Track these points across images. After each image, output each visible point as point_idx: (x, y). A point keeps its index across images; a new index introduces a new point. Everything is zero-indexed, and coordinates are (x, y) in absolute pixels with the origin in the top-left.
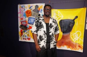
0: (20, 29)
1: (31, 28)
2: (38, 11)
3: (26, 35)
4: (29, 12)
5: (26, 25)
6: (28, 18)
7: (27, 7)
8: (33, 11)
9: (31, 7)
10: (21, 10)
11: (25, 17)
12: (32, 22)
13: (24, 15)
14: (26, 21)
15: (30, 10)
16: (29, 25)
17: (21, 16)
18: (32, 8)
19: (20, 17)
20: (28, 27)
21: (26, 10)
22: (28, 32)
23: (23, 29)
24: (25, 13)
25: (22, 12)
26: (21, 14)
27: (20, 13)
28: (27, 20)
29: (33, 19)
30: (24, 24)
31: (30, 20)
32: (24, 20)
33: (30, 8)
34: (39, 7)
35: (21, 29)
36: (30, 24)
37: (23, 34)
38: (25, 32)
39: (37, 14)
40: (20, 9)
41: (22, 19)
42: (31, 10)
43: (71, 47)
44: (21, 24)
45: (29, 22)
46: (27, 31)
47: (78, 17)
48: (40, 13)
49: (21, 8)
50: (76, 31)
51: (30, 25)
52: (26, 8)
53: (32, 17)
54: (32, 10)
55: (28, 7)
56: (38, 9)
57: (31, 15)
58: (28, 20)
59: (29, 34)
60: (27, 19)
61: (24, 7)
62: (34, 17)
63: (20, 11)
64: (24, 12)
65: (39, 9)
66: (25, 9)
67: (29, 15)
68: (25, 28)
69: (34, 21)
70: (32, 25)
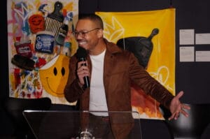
0: (12, 68)
1: (43, 62)
2: (62, 18)
3: (31, 83)
4: (37, 20)
5: (30, 55)
6: (35, 36)
7: (32, 6)
8: (49, 16)
9: (44, 6)
10: (16, 15)
11: (28, 34)
12: (45, 45)
13: (26, 29)
14: (29, 44)
15: (40, 13)
16: (37, 55)
17: (17, 32)
18: (45, 8)
19: (13, 34)
20: (35, 61)
21: (30, 14)
22: (36, 75)
23: (21, 67)
24: (26, 23)
25: (18, 21)
26: (17, 24)
27: (14, 21)
28: (33, 42)
29: (50, 40)
31: (40, 41)
32: (23, 41)
33: (41, 8)
34: (64, 5)
35: (15, 67)
36: (40, 51)
37: (22, 81)
38: (26, 74)
39: (60, 25)
40: (14, 12)
41: (18, 39)
42: (44, 13)
43: (147, 109)
44: (16, 54)
45: (39, 46)
46: (33, 72)
47: (160, 32)
48: (66, 22)
49: (15, 10)
50: (159, 66)
51: (42, 56)
52: (30, 10)
53: (46, 32)
54: (46, 15)
55: (35, 7)
56: (62, 11)
57: (44, 29)
58: (36, 42)
59: (39, 81)
60: (33, 38)
61: (23, 6)
62: (53, 34)
63: (14, 16)
64: (24, 19)
65: (65, 11)
66: (27, 11)
67: (39, 27)
68: (26, 63)
69: (52, 43)
70: (48, 56)
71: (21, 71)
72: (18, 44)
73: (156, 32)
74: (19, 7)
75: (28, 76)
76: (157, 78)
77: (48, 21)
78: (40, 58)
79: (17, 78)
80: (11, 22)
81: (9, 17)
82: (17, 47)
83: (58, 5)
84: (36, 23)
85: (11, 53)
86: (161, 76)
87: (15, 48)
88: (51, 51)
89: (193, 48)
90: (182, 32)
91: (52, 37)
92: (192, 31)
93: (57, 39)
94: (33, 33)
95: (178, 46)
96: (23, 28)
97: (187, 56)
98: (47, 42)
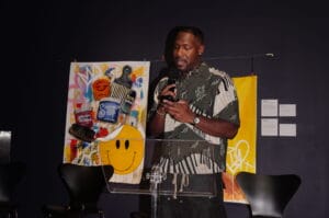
0: (68, 138)
1: (104, 133)
2: (130, 83)
4: (102, 85)
5: (91, 123)
6: (98, 103)
7: (97, 70)
8: (116, 81)
9: (111, 69)
10: (79, 79)
11: (91, 101)
12: (109, 114)
13: (89, 95)
14: (90, 112)
15: (106, 78)
16: (100, 124)
17: (78, 98)
18: (112, 72)
19: (74, 100)
20: (96, 131)
21: (95, 79)
22: (95, 148)
23: (79, 138)
24: (90, 89)
25: (81, 86)
26: (79, 90)
27: (76, 86)
28: (95, 110)
29: (114, 107)
30: (84, 120)
31: (103, 108)
32: (85, 108)
33: (108, 72)
34: (134, 70)
35: (72, 138)
36: (102, 120)
37: (79, 154)
38: (84, 146)
39: (127, 91)
40: (77, 76)
41: (79, 106)
42: (110, 78)
44: (74, 122)
45: (102, 114)
46: (93, 144)
48: (135, 88)
49: (79, 74)
50: (238, 141)
51: (104, 125)
52: (95, 74)
53: (111, 99)
54: (113, 80)
55: (101, 71)
56: (130, 76)
57: (108, 95)
58: (99, 109)
59: (98, 154)
60: (95, 105)
61: (88, 70)
62: (118, 101)
63: (76, 81)
64: (88, 84)
65: (134, 76)
66: (92, 75)
67: (103, 93)
68: (85, 133)
69: (117, 111)
70: (111, 126)
71: (78, 142)
72: (78, 111)
74: (83, 71)
75: (86, 149)
76: (235, 155)
77: (114, 86)
78: (101, 128)
79: (74, 150)
80: (74, 87)
81: (72, 82)
82: (77, 115)
83: (127, 70)
84: (101, 88)
85: (70, 121)
86: (240, 151)
87: (73, 117)
88: (114, 120)
89: (276, 121)
90: (264, 103)
91: (117, 104)
92: (276, 101)
93: (122, 107)
94: (96, 100)
95: (259, 118)
96: (85, 95)
97: (269, 129)
98: (111, 111)
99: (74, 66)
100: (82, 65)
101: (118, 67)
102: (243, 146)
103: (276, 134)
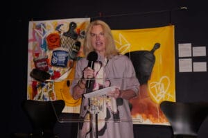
0: (30, 80)
1: (57, 75)
2: (76, 36)
3: (46, 94)
4: (53, 38)
5: (47, 69)
6: (52, 52)
7: (50, 26)
8: (64, 34)
9: (60, 26)
10: (36, 34)
11: (46, 50)
12: (60, 60)
13: (44, 46)
14: (46, 60)
15: (56, 32)
16: (53, 69)
17: (36, 49)
18: (61, 28)
19: (33, 51)
20: (51, 74)
21: (48, 34)
22: (51, 87)
23: (38, 80)
24: (45, 41)
25: (38, 39)
26: (36, 42)
27: (34, 39)
28: (50, 58)
29: (64, 55)
30: (41, 65)
31: (56, 56)
32: (41, 56)
33: (58, 28)
34: (78, 25)
35: (33, 80)
36: (56, 65)
37: (39, 92)
38: (42, 86)
39: (74, 42)
40: (34, 32)
41: (37, 55)
42: (60, 32)
43: (151, 116)
44: (34, 68)
45: (55, 61)
46: (49, 84)
47: (161, 46)
48: (79, 40)
49: (36, 30)
51: (57, 69)
52: (49, 30)
53: (61, 49)
54: (62, 34)
55: (52, 27)
56: (76, 30)
57: (59, 45)
58: (53, 57)
59: (54, 92)
60: (49, 54)
61: (42, 27)
62: (67, 50)
63: (34, 35)
64: (43, 38)
66: (46, 30)
67: (55, 44)
68: (42, 75)
69: (67, 58)
70: (62, 69)
71: (38, 83)
72: (37, 59)
73: (157, 46)
74: (39, 28)
75: (44, 88)
76: (159, 88)
77: (64, 39)
78: (55, 71)
79: (35, 89)
80: (31, 40)
81: (30, 37)
82: (36, 62)
83: (73, 25)
84: (53, 41)
85: (30, 67)
86: (163, 85)
87: (33, 63)
88: (65, 65)
89: (191, 60)
90: (181, 46)
91: (67, 52)
92: (190, 44)
93: (70, 54)
94: (50, 50)
95: (177, 58)
96: (41, 46)
97: (186, 67)
98: (62, 57)
99: (31, 24)
100: (38, 23)
101: (65, 24)
102: (165, 81)
103: (191, 71)
